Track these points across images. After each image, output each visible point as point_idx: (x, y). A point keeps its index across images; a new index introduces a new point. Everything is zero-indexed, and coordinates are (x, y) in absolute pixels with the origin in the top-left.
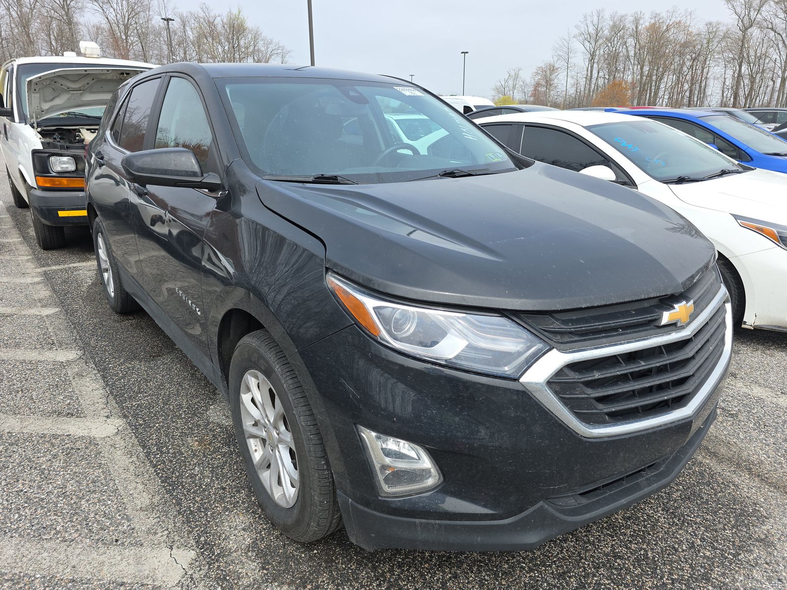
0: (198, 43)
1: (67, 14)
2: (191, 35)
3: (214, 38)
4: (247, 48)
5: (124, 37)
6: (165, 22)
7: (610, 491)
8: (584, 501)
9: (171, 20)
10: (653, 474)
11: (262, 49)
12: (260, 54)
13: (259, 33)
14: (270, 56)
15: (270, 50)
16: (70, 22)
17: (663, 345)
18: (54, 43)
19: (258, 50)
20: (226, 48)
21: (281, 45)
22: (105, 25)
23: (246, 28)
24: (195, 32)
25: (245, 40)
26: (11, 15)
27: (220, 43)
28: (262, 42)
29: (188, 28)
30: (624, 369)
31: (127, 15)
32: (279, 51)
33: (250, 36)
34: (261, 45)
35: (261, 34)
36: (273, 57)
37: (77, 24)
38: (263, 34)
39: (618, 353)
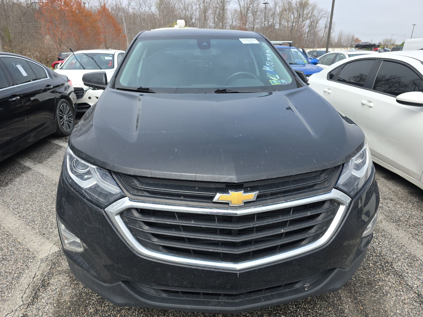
0: (281, 15)
1: (223, 5)
2: (278, 10)
3: (290, 10)
4: (307, 15)
5: (246, 14)
6: (265, 5)
7: (187, 297)
8: (164, 295)
9: (267, 3)
10: (227, 301)
11: (316, 15)
12: (314, 18)
13: (316, 6)
14: (320, 18)
15: (321, 15)
16: (223, 9)
17: (217, 215)
18: (216, 20)
19: (314, 16)
20: (296, 16)
21: (327, 12)
22: (239, 9)
23: (309, 4)
24: (281, 8)
25: (307, 10)
26: (200, 8)
27: (293, 13)
28: (317, 11)
29: (277, 7)
30: (177, 221)
31: (249, 3)
32: (326, 15)
33: (310, 8)
34: (315, 12)
35: (317, 6)
36: (322, 19)
37: (227, 9)
38: (318, 6)
39: (176, 211)
